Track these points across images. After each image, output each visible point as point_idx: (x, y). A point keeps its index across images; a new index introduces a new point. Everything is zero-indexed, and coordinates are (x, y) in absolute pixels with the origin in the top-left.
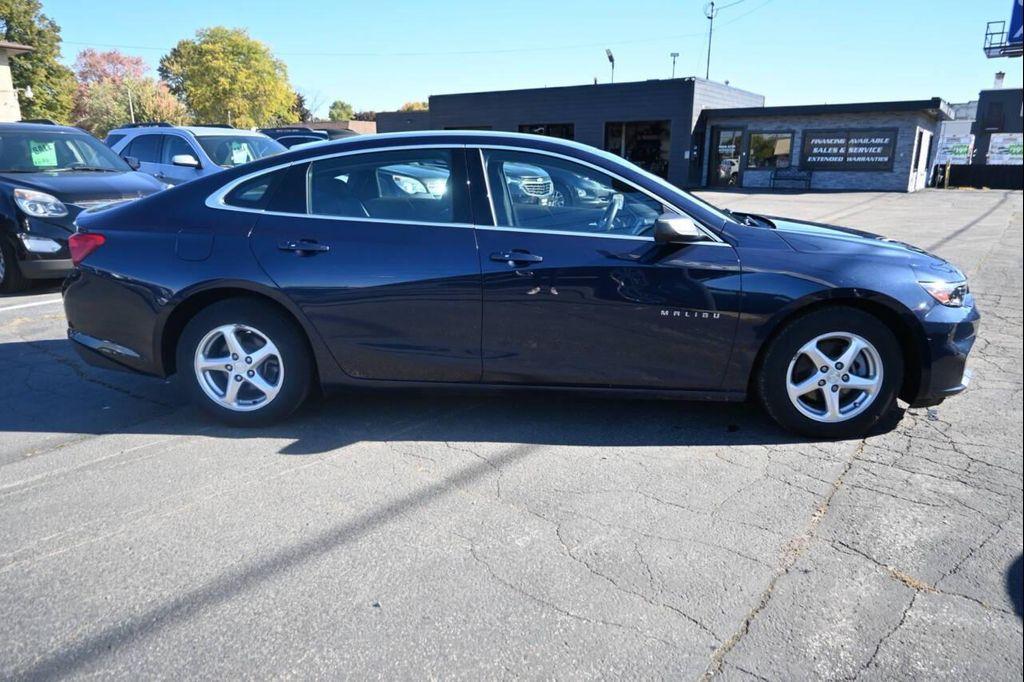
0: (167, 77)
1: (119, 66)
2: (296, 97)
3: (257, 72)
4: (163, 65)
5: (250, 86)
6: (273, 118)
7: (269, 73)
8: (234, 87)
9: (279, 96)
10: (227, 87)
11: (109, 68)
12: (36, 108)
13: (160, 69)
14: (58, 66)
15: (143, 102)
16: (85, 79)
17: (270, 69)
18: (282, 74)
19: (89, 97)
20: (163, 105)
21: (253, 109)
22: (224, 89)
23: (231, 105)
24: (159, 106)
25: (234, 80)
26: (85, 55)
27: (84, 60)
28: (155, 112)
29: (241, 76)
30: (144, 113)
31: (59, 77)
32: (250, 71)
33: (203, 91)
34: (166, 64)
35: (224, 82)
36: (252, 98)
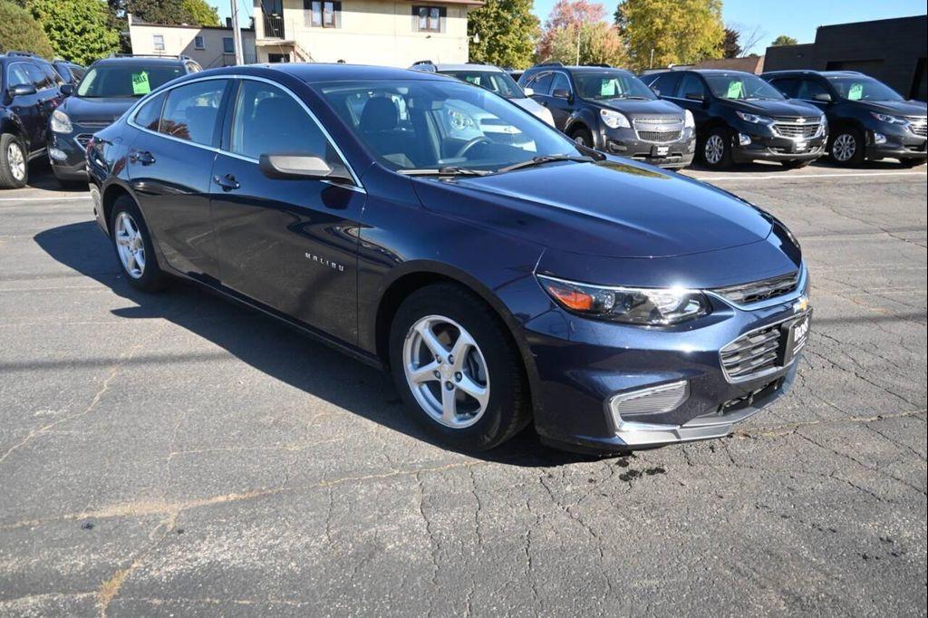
0: (621, 20)
1: (583, 13)
2: (725, 33)
3: (690, 11)
4: (619, 10)
5: (681, 25)
6: (698, 55)
7: (703, 12)
8: (666, 26)
9: (706, 33)
10: (661, 27)
11: (576, 15)
12: (509, 51)
13: (616, 14)
14: (530, 16)
15: (592, 43)
16: (556, 25)
17: (705, 8)
18: (716, 11)
19: (556, 40)
20: (607, 46)
21: (680, 46)
22: (657, 29)
23: (660, 43)
24: (604, 47)
25: (667, 19)
26: (560, 5)
27: (558, 10)
28: (600, 52)
29: (675, 16)
30: (591, 53)
31: (529, 25)
32: (685, 11)
33: (641, 31)
34: (622, 9)
35: (659, 22)
36: (681, 35)
